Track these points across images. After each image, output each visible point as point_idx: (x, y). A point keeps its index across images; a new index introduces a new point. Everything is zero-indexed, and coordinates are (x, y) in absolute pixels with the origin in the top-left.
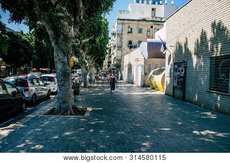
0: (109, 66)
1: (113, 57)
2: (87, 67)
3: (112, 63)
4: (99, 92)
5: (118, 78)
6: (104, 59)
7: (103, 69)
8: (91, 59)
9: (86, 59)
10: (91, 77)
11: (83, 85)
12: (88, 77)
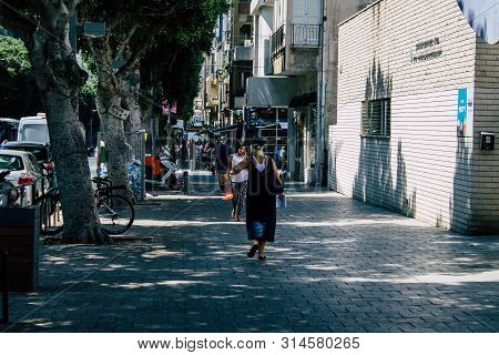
0: (236, 90)
1: (264, 31)
2: (89, 98)
3: (260, 72)
4: (165, 267)
5: (298, 176)
6: (206, 47)
7: (199, 114)
8: (114, 44)
9: (81, 44)
10: (114, 168)
11: (57, 220)
12: (95, 167)
